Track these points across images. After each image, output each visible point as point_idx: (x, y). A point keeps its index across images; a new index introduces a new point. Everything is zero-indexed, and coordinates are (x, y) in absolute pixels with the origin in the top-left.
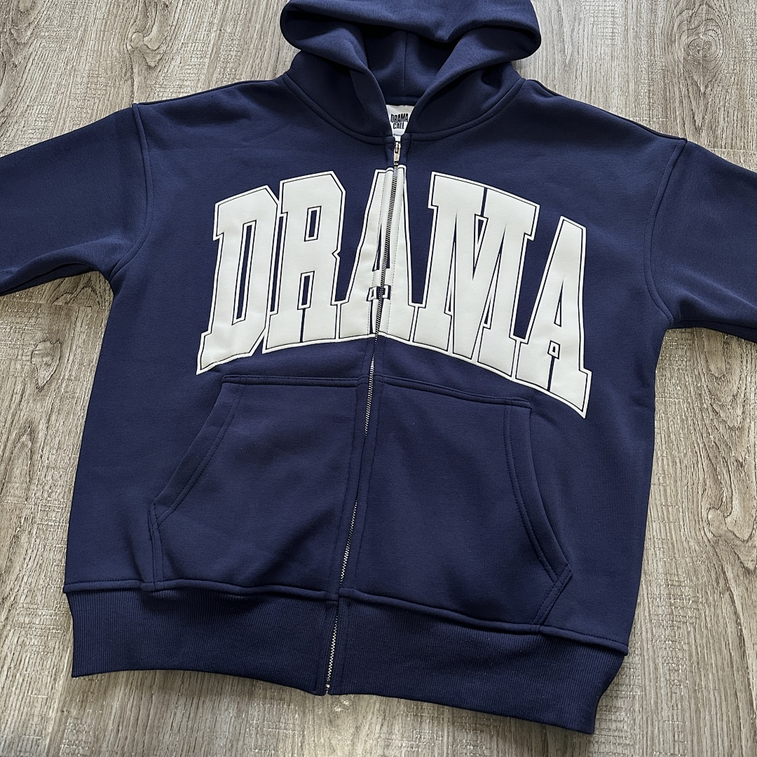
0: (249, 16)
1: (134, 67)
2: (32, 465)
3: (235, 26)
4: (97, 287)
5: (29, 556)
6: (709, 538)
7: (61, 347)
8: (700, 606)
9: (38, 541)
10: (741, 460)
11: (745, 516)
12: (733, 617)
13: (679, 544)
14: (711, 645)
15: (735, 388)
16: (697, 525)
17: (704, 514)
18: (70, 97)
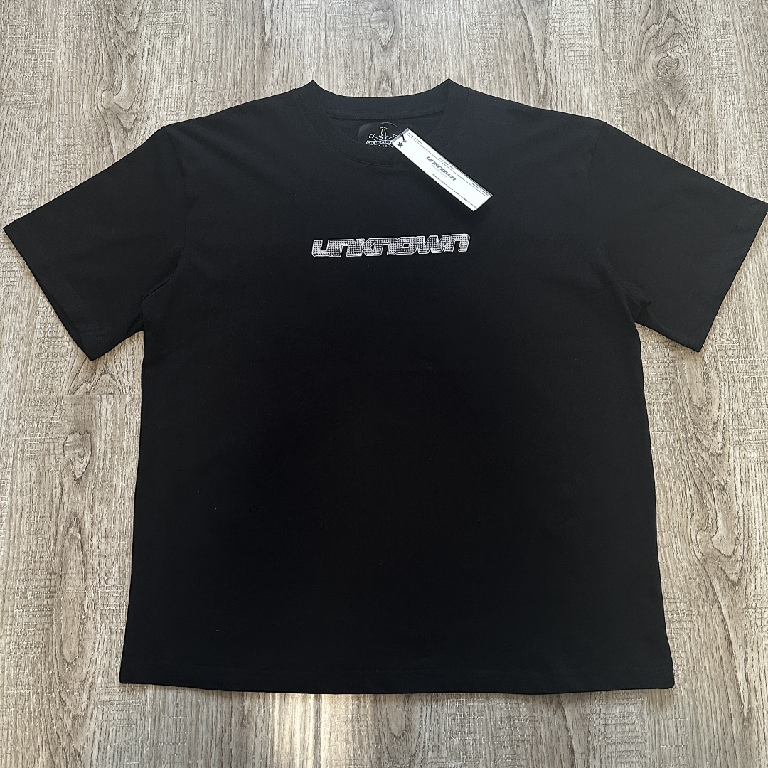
0: (218, 63)
1: (109, 130)
2: (84, 555)
4: (115, 373)
5: (98, 640)
9: (103, 625)
10: (723, 483)
11: (728, 535)
12: (722, 624)
14: (704, 650)
15: (716, 416)
18: (49, 170)
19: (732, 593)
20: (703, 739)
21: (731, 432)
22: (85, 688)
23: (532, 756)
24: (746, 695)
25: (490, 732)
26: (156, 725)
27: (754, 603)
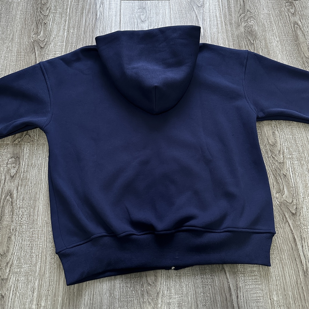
0: (79, 25)
1: (35, 48)
2: (13, 208)
3: (74, 30)
4: (31, 135)
5: (16, 244)
6: (278, 204)
7: (19, 160)
8: (278, 229)
9: (19, 238)
10: (285, 174)
11: (289, 194)
12: (290, 231)
14: (284, 243)
15: (279, 148)
17: (275, 195)
18: (10, 61)
19: (293, 218)
20: (287, 282)
21: (286, 154)
22: (8, 266)
23: (212, 292)
24: (304, 261)
25: (193, 281)
26: (40, 282)
27: (303, 222)
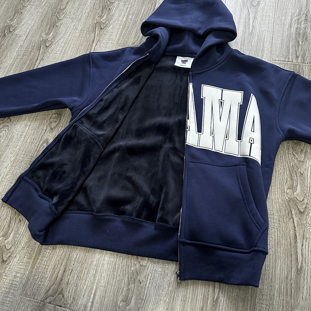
3: (132, 16)
6: (287, 199)
7: (61, 116)
8: (281, 223)
13: (275, 200)
16: (283, 194)
17: (286, 190)
